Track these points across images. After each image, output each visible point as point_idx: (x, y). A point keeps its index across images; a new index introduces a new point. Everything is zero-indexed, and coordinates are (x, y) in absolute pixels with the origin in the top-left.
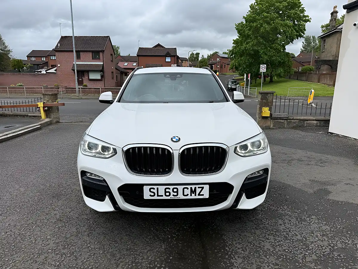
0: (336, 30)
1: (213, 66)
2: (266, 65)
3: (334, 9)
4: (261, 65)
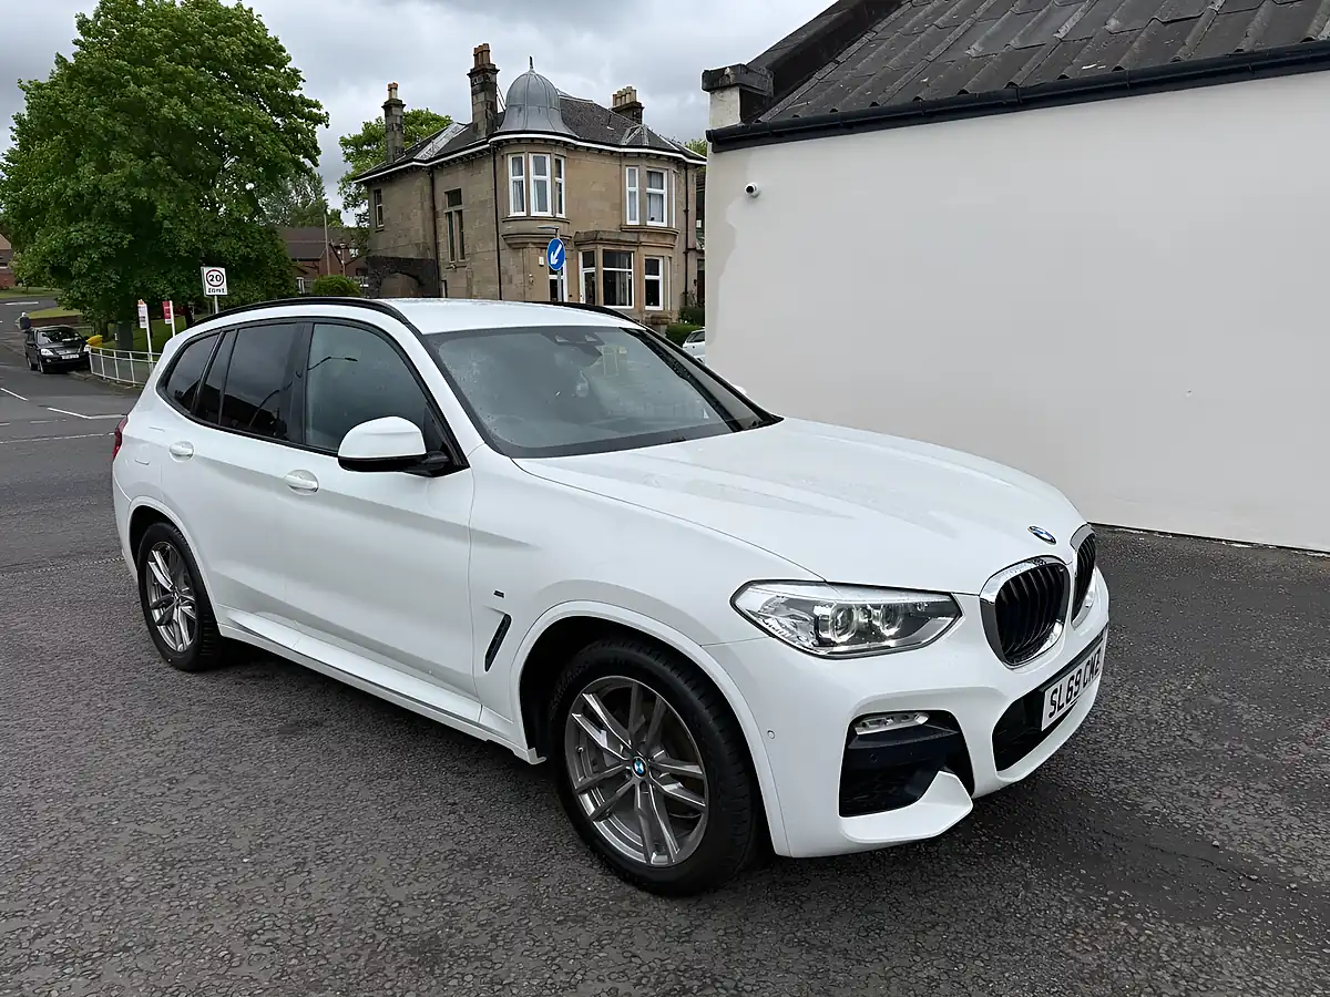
3: (390, 95)
4: (206, 270)
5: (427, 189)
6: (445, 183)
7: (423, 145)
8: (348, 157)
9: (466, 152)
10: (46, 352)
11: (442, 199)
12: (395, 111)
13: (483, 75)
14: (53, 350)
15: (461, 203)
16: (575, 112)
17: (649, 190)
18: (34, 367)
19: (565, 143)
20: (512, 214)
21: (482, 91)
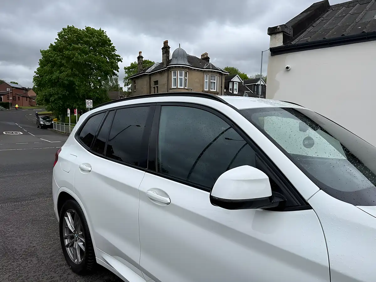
0: (145, 73)
1: (2, 97)
2: (92, 101)
3: (139, 54)
4: (87, 101)
5: (149, 81)
6: (154, 79)
7: (148, 68)
8: (126, 72)
9: (160, 70)
10: (42, 123)
11: (152, 83)
12: (141, 59)
13: (166, 49)
14: (44, 122)
15: (158, 84)
16: (191, 59)
17: (211, 81)
18: (38, 127)
19: (188, 68)
20: (172, 87)
21: (165, 53)
